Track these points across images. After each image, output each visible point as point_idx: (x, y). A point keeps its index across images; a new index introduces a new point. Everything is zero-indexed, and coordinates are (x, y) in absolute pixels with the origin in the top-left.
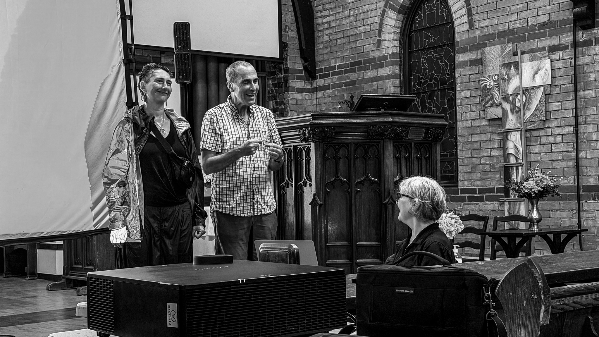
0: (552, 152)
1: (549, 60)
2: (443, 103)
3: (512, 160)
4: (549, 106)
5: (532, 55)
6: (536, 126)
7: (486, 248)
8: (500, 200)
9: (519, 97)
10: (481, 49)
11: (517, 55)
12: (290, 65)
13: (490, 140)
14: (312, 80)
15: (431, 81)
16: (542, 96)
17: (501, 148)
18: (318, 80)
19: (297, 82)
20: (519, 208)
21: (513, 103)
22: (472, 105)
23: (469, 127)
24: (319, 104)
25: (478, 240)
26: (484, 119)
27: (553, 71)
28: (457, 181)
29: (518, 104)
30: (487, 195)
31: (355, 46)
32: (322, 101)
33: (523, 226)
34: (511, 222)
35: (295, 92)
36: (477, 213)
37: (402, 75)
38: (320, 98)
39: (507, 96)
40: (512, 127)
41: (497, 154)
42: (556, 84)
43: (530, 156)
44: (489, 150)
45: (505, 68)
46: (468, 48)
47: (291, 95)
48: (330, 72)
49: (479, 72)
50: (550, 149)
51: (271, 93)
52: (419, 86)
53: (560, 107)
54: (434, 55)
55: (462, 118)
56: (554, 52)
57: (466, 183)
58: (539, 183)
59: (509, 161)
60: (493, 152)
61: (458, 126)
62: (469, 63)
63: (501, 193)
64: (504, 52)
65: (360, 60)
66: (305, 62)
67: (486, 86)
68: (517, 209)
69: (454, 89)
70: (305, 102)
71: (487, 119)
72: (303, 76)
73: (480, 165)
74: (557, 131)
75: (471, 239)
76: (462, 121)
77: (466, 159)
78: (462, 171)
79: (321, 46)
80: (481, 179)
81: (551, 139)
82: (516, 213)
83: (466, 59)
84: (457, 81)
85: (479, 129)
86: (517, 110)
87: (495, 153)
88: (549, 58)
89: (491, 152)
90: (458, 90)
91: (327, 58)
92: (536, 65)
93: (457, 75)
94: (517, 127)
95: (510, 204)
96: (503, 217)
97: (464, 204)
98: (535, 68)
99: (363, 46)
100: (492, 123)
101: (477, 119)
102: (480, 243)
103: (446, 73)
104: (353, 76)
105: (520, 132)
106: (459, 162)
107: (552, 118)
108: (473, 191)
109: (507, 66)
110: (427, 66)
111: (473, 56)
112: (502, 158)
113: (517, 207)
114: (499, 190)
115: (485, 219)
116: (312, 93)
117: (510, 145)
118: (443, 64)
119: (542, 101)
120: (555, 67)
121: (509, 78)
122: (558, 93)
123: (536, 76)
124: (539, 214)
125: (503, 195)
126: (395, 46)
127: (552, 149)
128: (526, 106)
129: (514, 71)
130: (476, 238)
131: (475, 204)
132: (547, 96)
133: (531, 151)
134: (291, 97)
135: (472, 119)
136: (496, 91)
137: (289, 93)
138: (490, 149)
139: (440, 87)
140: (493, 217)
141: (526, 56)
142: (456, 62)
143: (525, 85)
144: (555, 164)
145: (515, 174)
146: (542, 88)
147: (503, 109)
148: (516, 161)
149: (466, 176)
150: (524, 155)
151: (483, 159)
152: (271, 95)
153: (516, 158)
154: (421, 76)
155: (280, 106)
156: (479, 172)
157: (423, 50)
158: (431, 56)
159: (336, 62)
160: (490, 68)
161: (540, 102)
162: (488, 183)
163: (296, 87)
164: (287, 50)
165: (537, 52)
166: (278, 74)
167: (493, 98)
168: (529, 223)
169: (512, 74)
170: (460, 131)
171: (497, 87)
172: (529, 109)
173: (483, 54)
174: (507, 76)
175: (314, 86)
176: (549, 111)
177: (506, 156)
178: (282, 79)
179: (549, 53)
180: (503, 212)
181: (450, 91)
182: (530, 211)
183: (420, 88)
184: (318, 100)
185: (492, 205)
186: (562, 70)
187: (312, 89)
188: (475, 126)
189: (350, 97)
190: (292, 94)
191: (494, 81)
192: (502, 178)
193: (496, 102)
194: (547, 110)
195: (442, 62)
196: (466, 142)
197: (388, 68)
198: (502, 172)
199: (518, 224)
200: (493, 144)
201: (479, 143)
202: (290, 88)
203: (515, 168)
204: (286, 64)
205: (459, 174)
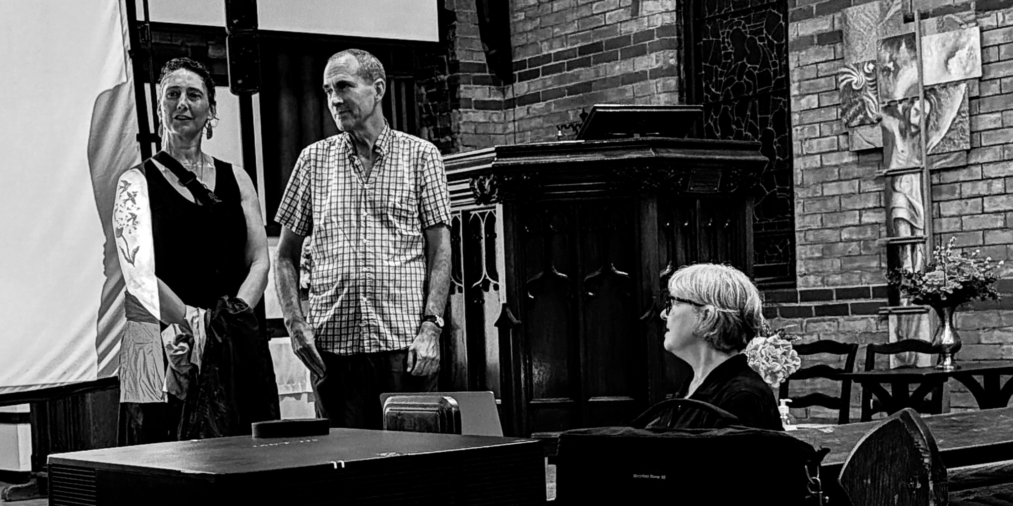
0: (983, 213)
1: (977, 29)
2: (764, 122)
3: (904, 231)
4: (976, 122)
5: (942, 20)
6: (951, 162)
7: (853, 407)
8: (880, 312)
9: (917, 104)
10: (839, 10)
11: (913, 20)
12: (462, 57)
13: (859, 193)
14: (504, 85)
15: (740, 78)
16: (963, 102)
17: (881, 207)
18: (516, 84)
19: (476, 88)
20: (918, 327)
21: (905, 118)
22: (822, 125)
23: (816, 169)
24: (519, 132)
25: (837, 392)
26: (847, 152)
27: (985, 51)
28: (794, 277)
29: (915, 120)
30: (854, 301)
31: (589, 14)
32: (525, 125)
33: (925, 360)
34: (902, 354)
35: (471, 108)
36: (833, 338)
37: (682, 68)
38: (521, 119)
39: (892, 104)
40: (903, 164)
41: (873, 221)
42: (992, 76)
43: (940, 225)
44: (857, 212)
45: (889, 48)
46: (814, 9)
47: (464, 115)
48: (540, 67)
49: (837, 58)
50: (980, 208)
51: (424, 111)
52: (716, 90)
53: (1000, 122)
54: (747, 26)
55: (802, 151)
56: (988, 13)
57: (812, 279)
58: (955, 274)
59: (898, 233)
60: (865, 217)
61: (795, 167)
62: (816, 40)
63: (883, 297)
64: (885, 16)
65: (598, 40)
66: (490, 50)
67: (850, 84)
68: (914, 329)
69: (787, 93)
70: (491, 129)
71: (853, 152)
72: (487, 76)
73: (840, 244)
74: (992, 171)
75: (824, 389)
76: (804, 156)
77: (810, 232)
78: (804, 256)
79: (522, 16)
80: (842, 271)
81: (982, 188)
82: (911, 336)
83: (810, 32)
84: (793, 76)
85: (836, 170)
86: (913, 130)
87: (869, 218)
88: (977, 25)
89: (860, 216)
90: (795, 96)
91: (532, 40)
92: (951, 40)
93: (792, 66)
94: (912, 165)
95: (899, 320)
96: (885, 345)
97: (808, 322)
98: (950, 45)
99: (604, 13)
100: (863, 158)
101: (833, 151)
102: (839, 397)
103: (770, 62)
104: (586, 74)
105: (919, 175)
106: (797, 240)
107: (983, 144)
108: (825, 295)
109: (892, 42)
110: (732, 49)
111: (823, 25)
112: (883, 229)
113: (915, 324)
114: (878, 292)
115: (850, 350)
116: (506, 109)
117: (899, 200)
118: (764, 44)
119: (964, 112)
120: (988, 42)
121: (897, 68)
122: (996, 95)
123: (950, 61)
124: (956, 336)
125: (886, 300)
126: (667, 11)
127: (983, 208)
128: (931, 123)
129: (906, 54)
130: (831, 387)
131: (830, 320)
132: (974, 101)
133: (942, 213)
134: (464, 119)
135: (824, 153)
136: (870, 94)
137: (460, 112)
138: (859, 210)
139: (758, 90)
140: (866, 345)
141: (931, 22)
142: (790, 40)
143: (928, 81)
144: (990, 238)
145: (909, 259)
146: (963, 86)
147: (884, 129)
148: (913, 233)
149: (812, 265)
150: (927, 220)
151: (845, 230)
152: (424, 116)
153: (913, 228)
154: (720, 69)
155: (442, 138)
156: (838, 258)
157: (725, 17)
158: (741, 27)
159: (551, 48)
160: (859, 49)
161: (959, 113)
162: (856, 278)
163: (473, 99)
164: (454, 27)
165: (953, 13)
166: (439, 74)
167: (864, 109)
168: (937, 355)
169: (903, 59)
170: (800, 176)
171: (872, 86)
172: (938, 129)
173: (844, 20)
174: (892, 64)
175: (510, 95)
176: (977, 132)
177: (892, 224)
178: (446, 84)
179: (976, 14)
180: (886, 334)
181: (779, 98)
182: (938, 331)
183: (718, 93)
184: (516, 123)
185: (864, 322)
186: (1003, 48)
187: (506, 101)
188: (830, 166)
189: (581, 116)
190: (467, 112)
191: (868, 75)
192: (882, 268)
193: (870, 115)
194: (974, 129)
195: (761, 39)
196: (809, 198)
197: (653, 55)
198: (884, 257)
199: (917, 358)
200: (866, 200)
201: (836, 200)
202: (462, 103)
203: (909, 247)
204: (454, 54)
205: (799, 263)
